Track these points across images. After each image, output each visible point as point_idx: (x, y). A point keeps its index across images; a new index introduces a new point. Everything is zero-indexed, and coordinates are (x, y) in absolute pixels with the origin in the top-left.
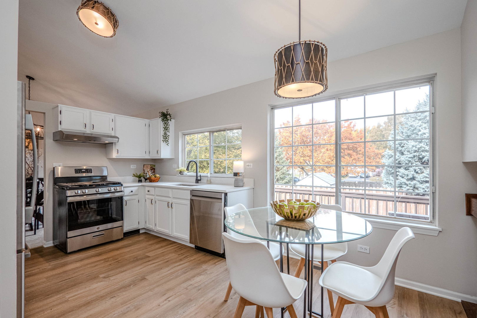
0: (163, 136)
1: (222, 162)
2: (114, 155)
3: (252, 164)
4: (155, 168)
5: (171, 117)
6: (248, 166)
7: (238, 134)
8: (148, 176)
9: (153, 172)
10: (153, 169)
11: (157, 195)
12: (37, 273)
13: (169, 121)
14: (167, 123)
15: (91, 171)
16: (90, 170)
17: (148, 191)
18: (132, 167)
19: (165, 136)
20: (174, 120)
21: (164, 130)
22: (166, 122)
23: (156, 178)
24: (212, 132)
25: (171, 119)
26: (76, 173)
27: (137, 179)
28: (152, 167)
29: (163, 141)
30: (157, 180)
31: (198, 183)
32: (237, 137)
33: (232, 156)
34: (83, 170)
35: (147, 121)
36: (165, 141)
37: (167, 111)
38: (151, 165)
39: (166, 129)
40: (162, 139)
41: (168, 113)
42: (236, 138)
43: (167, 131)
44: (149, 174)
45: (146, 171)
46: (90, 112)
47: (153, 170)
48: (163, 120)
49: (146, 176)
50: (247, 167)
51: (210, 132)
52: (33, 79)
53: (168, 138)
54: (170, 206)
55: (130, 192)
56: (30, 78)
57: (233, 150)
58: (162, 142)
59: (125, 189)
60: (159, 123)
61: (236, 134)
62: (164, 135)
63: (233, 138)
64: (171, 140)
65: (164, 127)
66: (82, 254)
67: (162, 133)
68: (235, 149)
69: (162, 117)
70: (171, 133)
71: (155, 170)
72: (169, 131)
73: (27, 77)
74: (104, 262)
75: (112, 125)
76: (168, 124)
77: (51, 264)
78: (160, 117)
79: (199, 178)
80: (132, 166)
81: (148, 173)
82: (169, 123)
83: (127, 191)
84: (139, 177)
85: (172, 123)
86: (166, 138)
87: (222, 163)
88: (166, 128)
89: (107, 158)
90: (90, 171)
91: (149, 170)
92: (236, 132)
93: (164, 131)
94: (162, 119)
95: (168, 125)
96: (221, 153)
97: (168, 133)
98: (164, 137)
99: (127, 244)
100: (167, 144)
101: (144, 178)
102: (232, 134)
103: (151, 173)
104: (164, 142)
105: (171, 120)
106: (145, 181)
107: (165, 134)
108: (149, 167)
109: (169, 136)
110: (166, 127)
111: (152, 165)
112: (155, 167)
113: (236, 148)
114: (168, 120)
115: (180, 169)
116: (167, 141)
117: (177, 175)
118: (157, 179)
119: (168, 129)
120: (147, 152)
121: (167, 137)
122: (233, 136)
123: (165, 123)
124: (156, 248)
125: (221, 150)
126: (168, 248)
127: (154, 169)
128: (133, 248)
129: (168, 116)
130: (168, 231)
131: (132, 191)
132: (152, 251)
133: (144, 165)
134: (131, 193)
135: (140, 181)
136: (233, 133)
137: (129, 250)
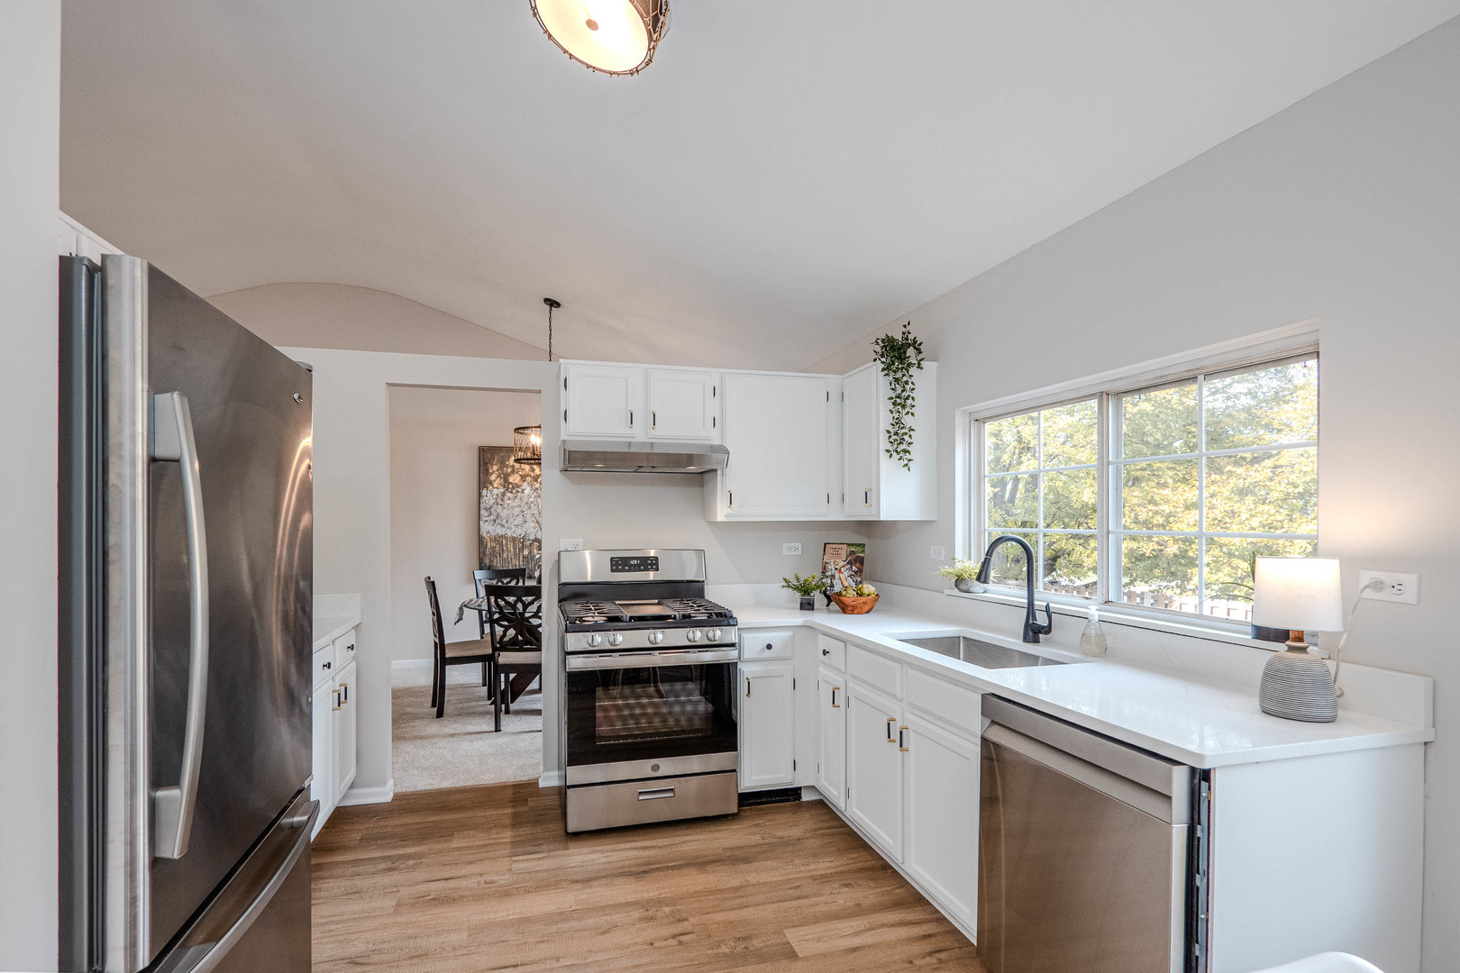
0: (889, 432)
1: (1170, 515)
2: (722, 512)
3: (1410, 580)
4: (867, 554)
5: (920, 353)
6: (1377, 586)
7: (1255, 397)
8: (837, 588)
9: (856, 572)
10: (857, 562)
11: (854, 677)
12: (466, 893)
13: (913, 370)
14: (905, 379)
15: (657, 564)
16: (652, 561)
17: (825, 653)
18: (785, 552)
19: (896, 434)
20: (935, 364)
21: (891, 407)
22: (899, 375)
23: (862, 599)
24: (1110, 396)
25: (922, 360)
26: (612, 571)
27: (798, 595)
28: (852, 553)
29: (888, 451)
30: (866, 608)
31: (1036, 641)
32: (1248, 410)
33: (1223, 490)
34: (632, 562)
35: (832, 381)
36: (894, 454)
37: (904, 330)
38: (849, 545)
39: (901, 402)
40: (884, 444)
41: (911, 337)
42: (1243, 416)
43: (904, 412)
44: (843, 580)
45: (831, 567)
46: (647, 372)
47: (858, 565)
48: (887, 369)
49: (832, 586)
50: (1368, 594)
51: (1103, 396)
52: (558, 305)
53: (910, 440)
54: (895, 735)
55: (763, 650)
56: (552, 303)
57: (1229, 468)
58: (884, 457)
59: (746, 636)
60: (873, 380)
61: (1243, 398)
62: (890, 428)
63: (1230, 416)
64: (920, 446)
65: (892, 398)
66: (602, 852)
67: (885, 420)
68: (1239, 461)
69: (883, 360)
70: (920, 421)
71: (862, 564)
72: (913, 410)
73: (547, 300)
74: (640, 919)
75: (713, 407)
76: (907, 383)
77: (515, 866)
78: (875, 360)
79: (1042, 620)
80: (785, 545)
81: (837, 575)
82: (913, 379)
83: (752, 644)
84: (805, 589)
85: (924, 380)
86: (899, 440)
87: (1171, 519)
88: (898, 401)
89: (708, 522)
90: (652, 564)
91: (842, 564)
92: (1246, 391)
93: (892, 412)
94: (882, 366)
95: (907, 387)
96: (1170, 481)
97: (908, 421)
98: (890, 437)
99: (741, 847)
100: (906, 465)
101: (825, 593)
102: (1220, 400)
103: (850, 576)
104: (891, 456)
105: (919, 367)
106: (828, 605)
107: (898, 422)
108: (844, 551)
109: (912, 433)
110: (899, 397)
111: (853, 545)
112: (863, 552)
113: (1244, 459)
114: (910, 365)
115: (959, 566)
116: (906, 451)
117: (947, 592)
118: (865, 603)
119: (909, 402)
120: (835, 499)
121: (906, 437)
122: (1228, 407)
123: (897, 380)
124: (834, 907)
125: (1169, 468)
126: (883, 925)
127: (861, 561)
128: (753, 878)
129: (911, 352)
130: (891, 842)
131: (769, 647)
132: (817, 920)
133: (825, 544)
134: (768, 653)
135: (807, 606)
136: (1228, 398)
137: (735, 883)
